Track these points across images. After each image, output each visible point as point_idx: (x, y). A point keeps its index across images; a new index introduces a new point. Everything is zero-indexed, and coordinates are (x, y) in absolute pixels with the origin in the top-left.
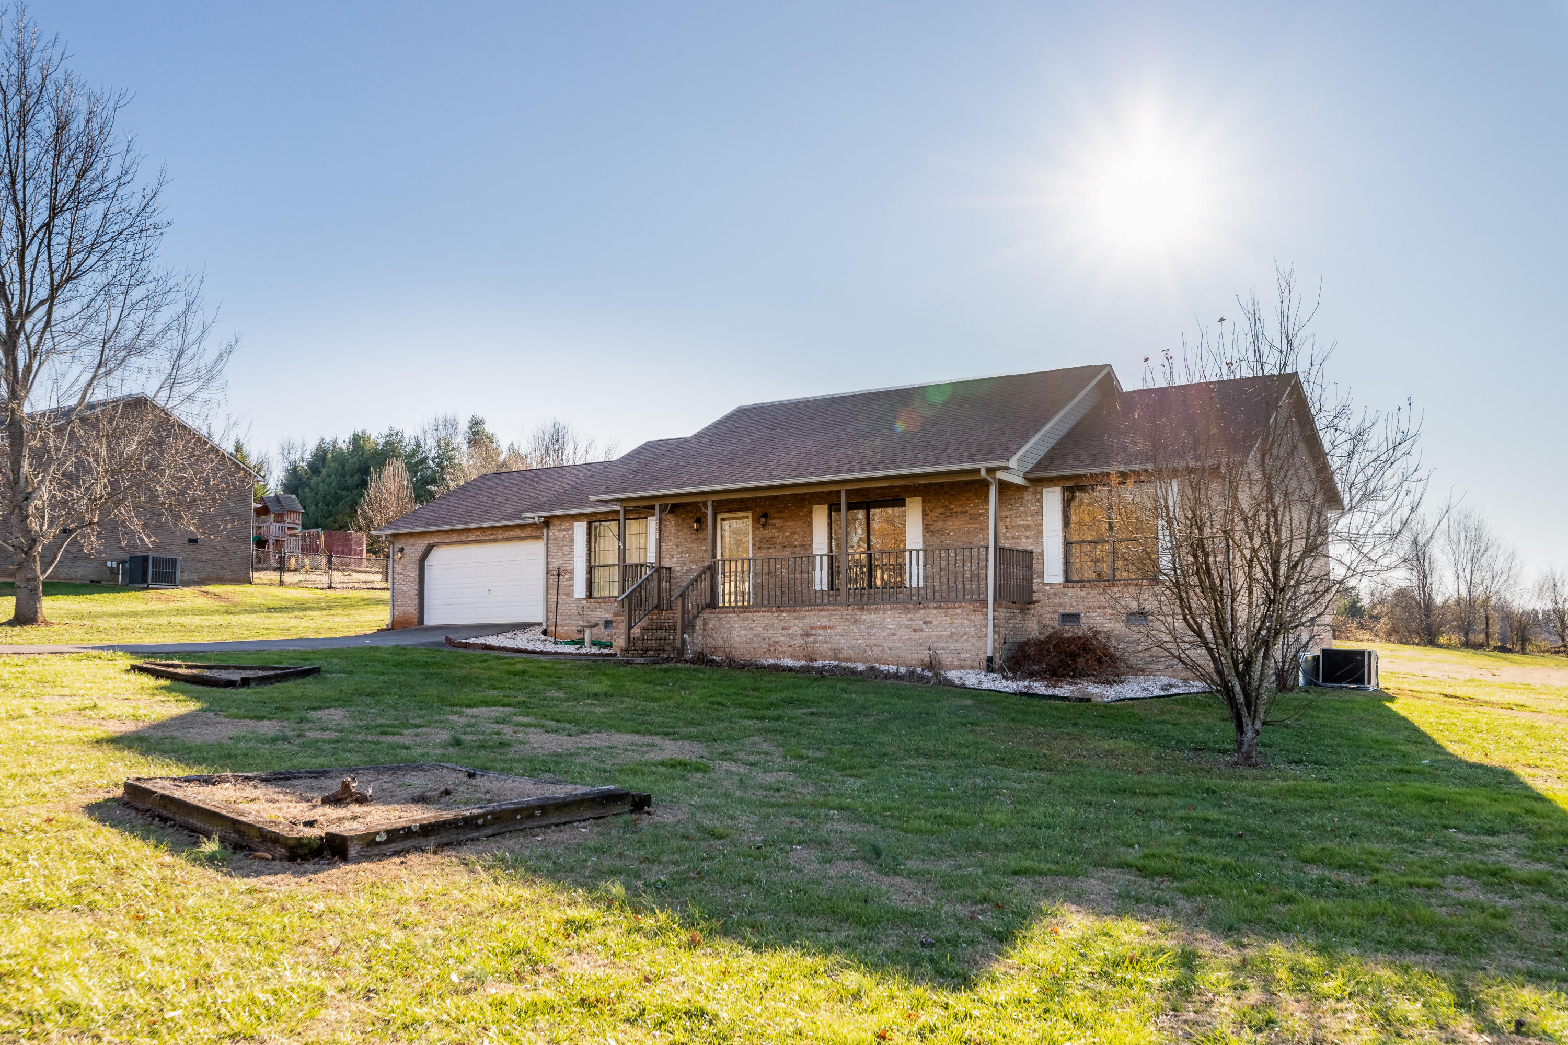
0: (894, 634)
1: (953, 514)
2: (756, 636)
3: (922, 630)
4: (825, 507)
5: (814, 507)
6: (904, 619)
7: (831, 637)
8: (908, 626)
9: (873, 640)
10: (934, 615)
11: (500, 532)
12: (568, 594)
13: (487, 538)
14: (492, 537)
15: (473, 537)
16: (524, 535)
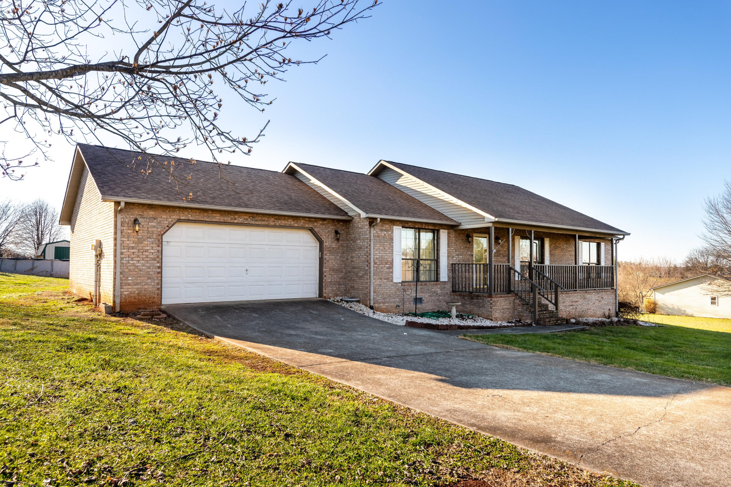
4: (519, 237)
5: (515, 237)
11: (273, 219)
12: (388, 279)
13: (257, 223)
14: (263, 223)
15: (241, 220)
16: (296, 225)
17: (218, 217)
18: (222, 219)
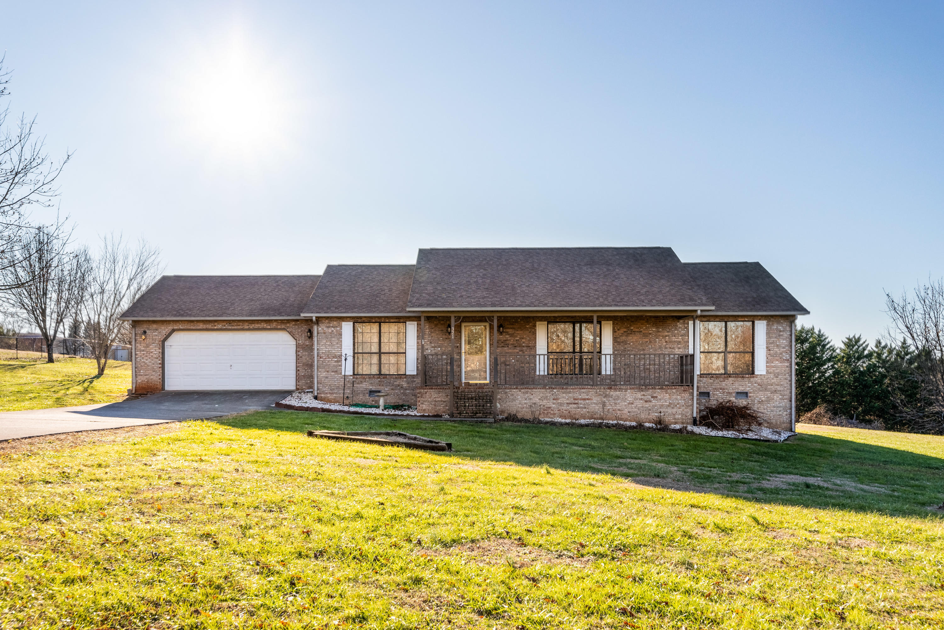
0: (632, 404)
1: (632, 332)
2: (535, 404)
3: (650, 401)
4: (546, 323)
5: (538, 323)
6: (639, 395)
7: (588, 404)
8: (641, 399)
9: (618, 407)
10: (659, 393)
11: (247, 324)
12: (336, 371)
13: (233, 328)
14: (238, 327)
15: (220, 326)
16: (269, 327)
17: (201, 326)
18: (205, 327)
